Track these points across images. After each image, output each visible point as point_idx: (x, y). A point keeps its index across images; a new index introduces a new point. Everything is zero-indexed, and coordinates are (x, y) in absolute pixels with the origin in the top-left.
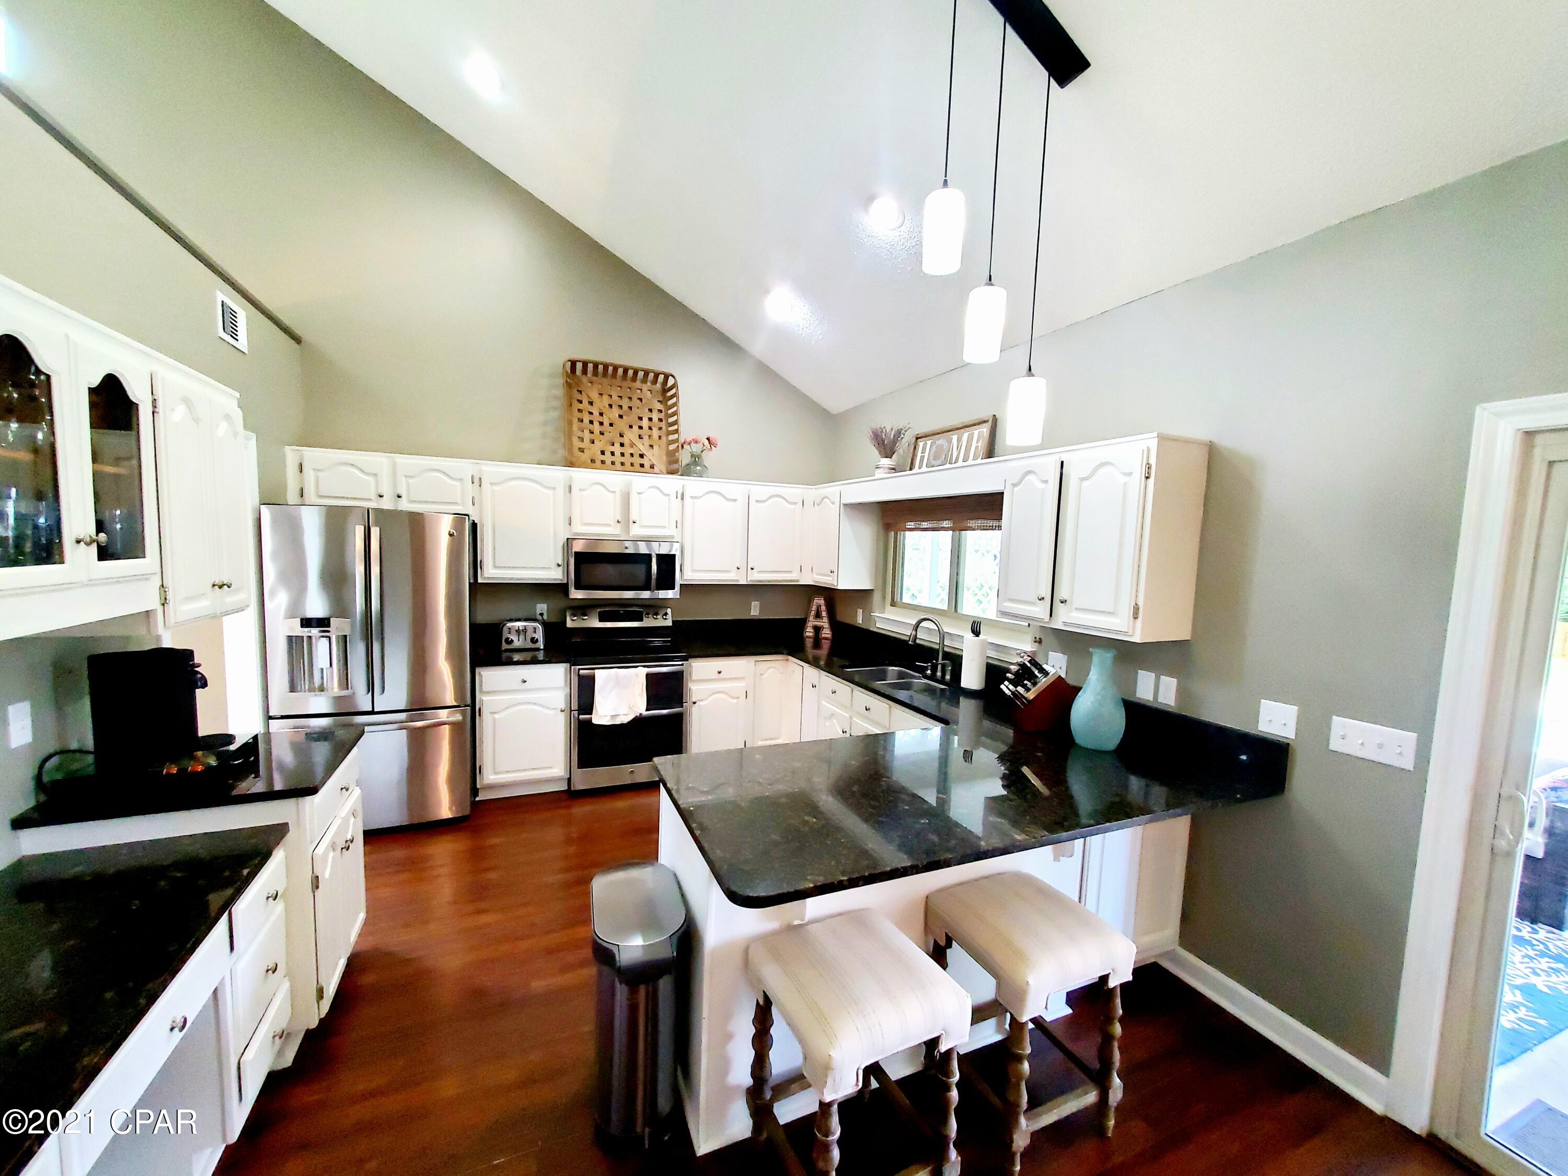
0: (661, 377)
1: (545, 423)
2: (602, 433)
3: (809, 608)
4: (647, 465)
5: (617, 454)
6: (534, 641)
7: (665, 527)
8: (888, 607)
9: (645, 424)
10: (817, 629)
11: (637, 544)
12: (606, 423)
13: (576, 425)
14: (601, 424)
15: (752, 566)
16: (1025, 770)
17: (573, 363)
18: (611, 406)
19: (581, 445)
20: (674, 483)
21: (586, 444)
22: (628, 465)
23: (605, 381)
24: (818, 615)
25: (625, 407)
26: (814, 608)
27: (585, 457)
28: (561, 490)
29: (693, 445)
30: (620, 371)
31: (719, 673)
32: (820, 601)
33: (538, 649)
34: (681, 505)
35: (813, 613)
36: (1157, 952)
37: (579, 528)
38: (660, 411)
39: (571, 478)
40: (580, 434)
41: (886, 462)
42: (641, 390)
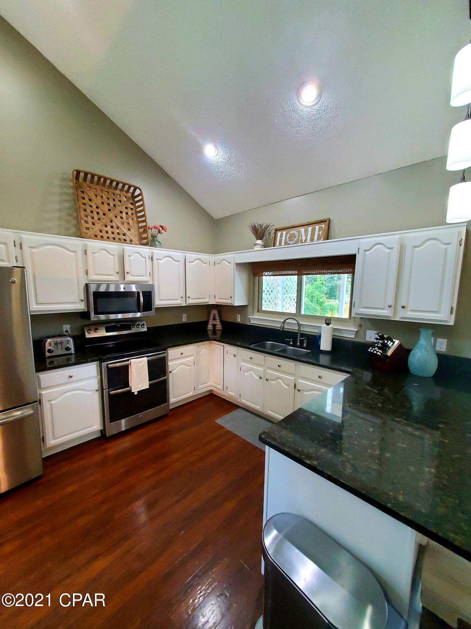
0: (132, 189)
1: (60, 210)
2: (99, 219)
3: (210, 316)
4: (128, 240)
5: (110, 232)
6: (68, 349)
7: (144, 276)
8: (255, 313)
9: (124, 215)
10: (214, 326)
11: (130, 285)
12: (101, 213)
13: (83, 213)
14: (98, 213)
15: (188, 296)
17: (78, 172)
18: (103, 203)
19: (87, 225)
20: (146, 250)
21: (90, 225)
22: (117, 239)
23: (99, 188)
24: (214, 319)
25: (112, 205)
26: (212, 315)
27: (90, 233)
28: (80, 253)
29: (153, 230)
30: (108, 182)
31: (182, 354)
32: (214, 312)
33: (71, 354)
34: (151, 263)
35: (211, 318)
37: (93, 277)
38: (132, 209)
39: (86, 245)
40: (85, 218)
41: (259, 242)
42: (120, 195)
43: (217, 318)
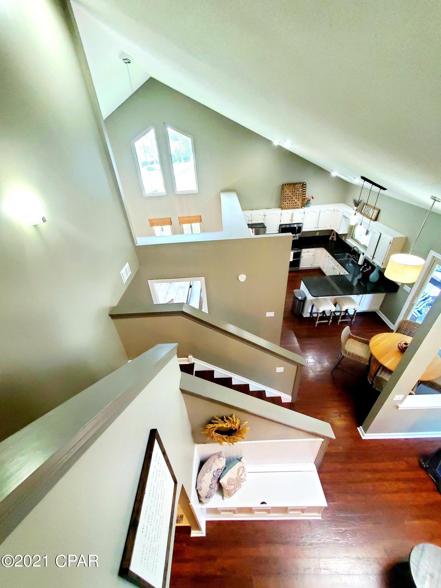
0: (302, 183)
4: (297, 205)
7: (300, 220)
8: (350, 238)
9: (298, 194)
10: (333, 238)
11: (294, 225)
13: (282, 198)
14: (288, 196)
15: (318, 227)
16: (361, 282)
17: (283, 185)
18: (290, 192)
20: (303, 209)
22: (293, 205)
23: (290, 186)
24: (334, 235)
25: (293, 192)
28: (279, 215)
30: (293, 184)
31: (308, 251)
34: (304, 214)
35: (332, 234)
36: (375, 310)
37: (282, 223)
38: (301, 191)
40: (283, 200)
41: (355, 208)
42: (297, 186)
43: (335, 235)
